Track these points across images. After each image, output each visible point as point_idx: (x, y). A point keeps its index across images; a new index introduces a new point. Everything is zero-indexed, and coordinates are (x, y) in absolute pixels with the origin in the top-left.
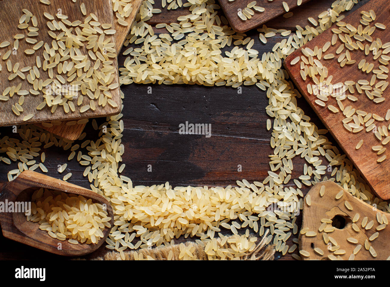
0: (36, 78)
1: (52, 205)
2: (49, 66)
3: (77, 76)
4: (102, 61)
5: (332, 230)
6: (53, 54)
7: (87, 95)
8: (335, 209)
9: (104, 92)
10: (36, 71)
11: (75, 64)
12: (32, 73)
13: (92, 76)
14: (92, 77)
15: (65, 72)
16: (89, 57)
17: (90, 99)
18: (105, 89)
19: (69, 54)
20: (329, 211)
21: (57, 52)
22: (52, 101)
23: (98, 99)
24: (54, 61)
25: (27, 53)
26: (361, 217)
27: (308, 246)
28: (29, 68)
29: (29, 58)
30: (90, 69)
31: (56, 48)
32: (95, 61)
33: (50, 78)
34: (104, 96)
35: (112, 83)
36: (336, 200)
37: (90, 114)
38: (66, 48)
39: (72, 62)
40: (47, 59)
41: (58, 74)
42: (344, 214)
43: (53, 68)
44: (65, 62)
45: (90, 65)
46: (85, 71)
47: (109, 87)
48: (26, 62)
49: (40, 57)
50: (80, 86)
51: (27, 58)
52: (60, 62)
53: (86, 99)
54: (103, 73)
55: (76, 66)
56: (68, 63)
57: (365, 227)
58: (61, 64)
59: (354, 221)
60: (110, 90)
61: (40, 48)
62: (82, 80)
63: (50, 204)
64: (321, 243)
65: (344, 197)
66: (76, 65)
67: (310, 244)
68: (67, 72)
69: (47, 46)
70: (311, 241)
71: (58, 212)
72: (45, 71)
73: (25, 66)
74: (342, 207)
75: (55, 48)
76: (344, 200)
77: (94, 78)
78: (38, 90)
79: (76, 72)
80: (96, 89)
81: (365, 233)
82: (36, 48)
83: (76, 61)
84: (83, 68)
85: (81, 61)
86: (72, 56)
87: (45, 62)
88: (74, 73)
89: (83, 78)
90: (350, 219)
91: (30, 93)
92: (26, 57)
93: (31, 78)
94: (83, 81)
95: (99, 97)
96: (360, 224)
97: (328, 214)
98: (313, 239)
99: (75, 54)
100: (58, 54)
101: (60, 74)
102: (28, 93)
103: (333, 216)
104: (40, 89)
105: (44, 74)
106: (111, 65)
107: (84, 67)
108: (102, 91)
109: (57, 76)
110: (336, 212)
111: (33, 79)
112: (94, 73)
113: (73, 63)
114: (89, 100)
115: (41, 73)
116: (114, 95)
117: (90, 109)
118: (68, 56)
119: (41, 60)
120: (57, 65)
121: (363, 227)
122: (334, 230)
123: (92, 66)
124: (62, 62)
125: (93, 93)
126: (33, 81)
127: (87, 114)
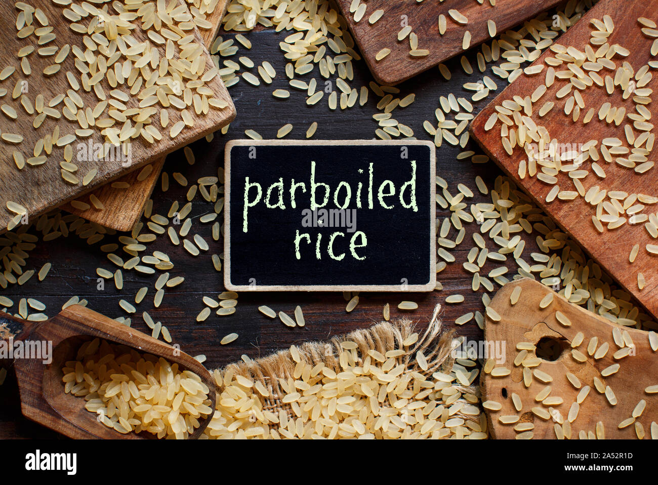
0: (78, 108)
1: (112, 370)
2: (93, 81)
3: (144, 81)
4: (176, 42)
5: (536, 363)
6: (91, 59)
7: (172, 106)
8: (540, 326)
9: (197, 90)
10: (75, 98)
11: (133, 63)
12: (69, 103)
13: (168, 72)
14: (169, 74)
15: (122, 82)
16: (152, 42)
17: (180, 110)
18: (198, 85)
19: (118, 50)
20: (530, 330)
21: (97, 53)
22: (118, 136)
23: (193, 105)
24: (98, 70)
25: (49, 73)
26: (586, 338)
27: (497, 395)
28: (61, 97)
29: (55, 79)
30: (161, 61)
31: (94, 48)
32: (164, 45)
33: (102, 101)
34: (201, 96)
35: (206, 70)
36: (541, 310)
37: (188, 134)
38: (109, 41)
39: (127, 61)
40: (84, 70)
41: (112, 89)
42: (557, 335)
43: (101, 82)
44: (116, 64)
45: (158, 56)
46: (154, 67)
47: (204, 79)
48: (52, 90)
49: (73, 72)
50: (155, 95)
51: (52, 83)
52: (108, 68)
53: (173, 112)
54: (184, 60)
55: (136, 66)
56: (122, 65)
57: (594, 354)
58: (110, 70)
59: (573, 346)
60: (206, 83)
61: (67, 57)
62: (155, 84)
63: (109, 367)
64: (519, 386)
65: (553, 306)
66: (136, 64)
67: (500, 391)
68: (126, 80)
69: (77, 51)
70: (501, 384)
71: (121, 382)
72: (89, 92)
73: (54, 96)
74: (552, 323)
75: (91, 47)
76: (555, 311)
77: (173, 74)
78: (90, 127)
79: (140, 74)
80: (183, 91)
81: (594, 366)
82: (59, 59)
83: (133, 56)
84: (149, 64)
85: (141, 54)
86: (124, 51)
87: (84, 77)
88: (137, 78)
89: (156, 79)
90: (567, 343)
91: (77, 136)
92: (49, 80)
93: (71, 112)
94: (158, 85)
95: (193, 102)
96: (585, 350)
97: (529, 335)
98: (506, 380)
99: (128, 46)
100: (100, 56)
101: (116, 88)
102: (75, 138)
103: (538, 340)
104: (92, 124)
105: (90, 96)
106: (193, 42)
107: (150, 62)
108: (194, 90)
109: (112, 93)
110: (541, 333)
111: (74, 111)
112: (169, 65)
113: (131, 62)
114: (178, 113)
115: (84, 98)
116: (217, 89)
117: (186, 127)
118: (118, 52)
119: (76, 77)
120: (105, 74)
121: (591, 354)
122: (540, 364)
123: (163, 55)
124: (112, 67)
125: (181, 97)
126: (76, 115)
127: (182, 136)
